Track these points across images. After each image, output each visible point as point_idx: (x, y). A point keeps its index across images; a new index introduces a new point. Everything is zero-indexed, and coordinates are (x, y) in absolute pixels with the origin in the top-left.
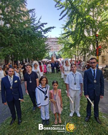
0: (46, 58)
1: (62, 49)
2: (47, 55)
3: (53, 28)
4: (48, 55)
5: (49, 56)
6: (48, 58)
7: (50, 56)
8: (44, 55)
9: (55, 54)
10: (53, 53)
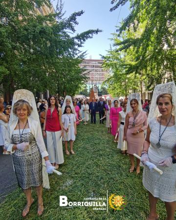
0: (81, 93)
1: (109, 77)
2: (82, 87)
3: (97, 32)
4: (84, 89)
5: (86, 90)
6: (84, 93)
7: (88, 91)
8: (77, 87)
9: (97, 88)
10: (93, 85)
